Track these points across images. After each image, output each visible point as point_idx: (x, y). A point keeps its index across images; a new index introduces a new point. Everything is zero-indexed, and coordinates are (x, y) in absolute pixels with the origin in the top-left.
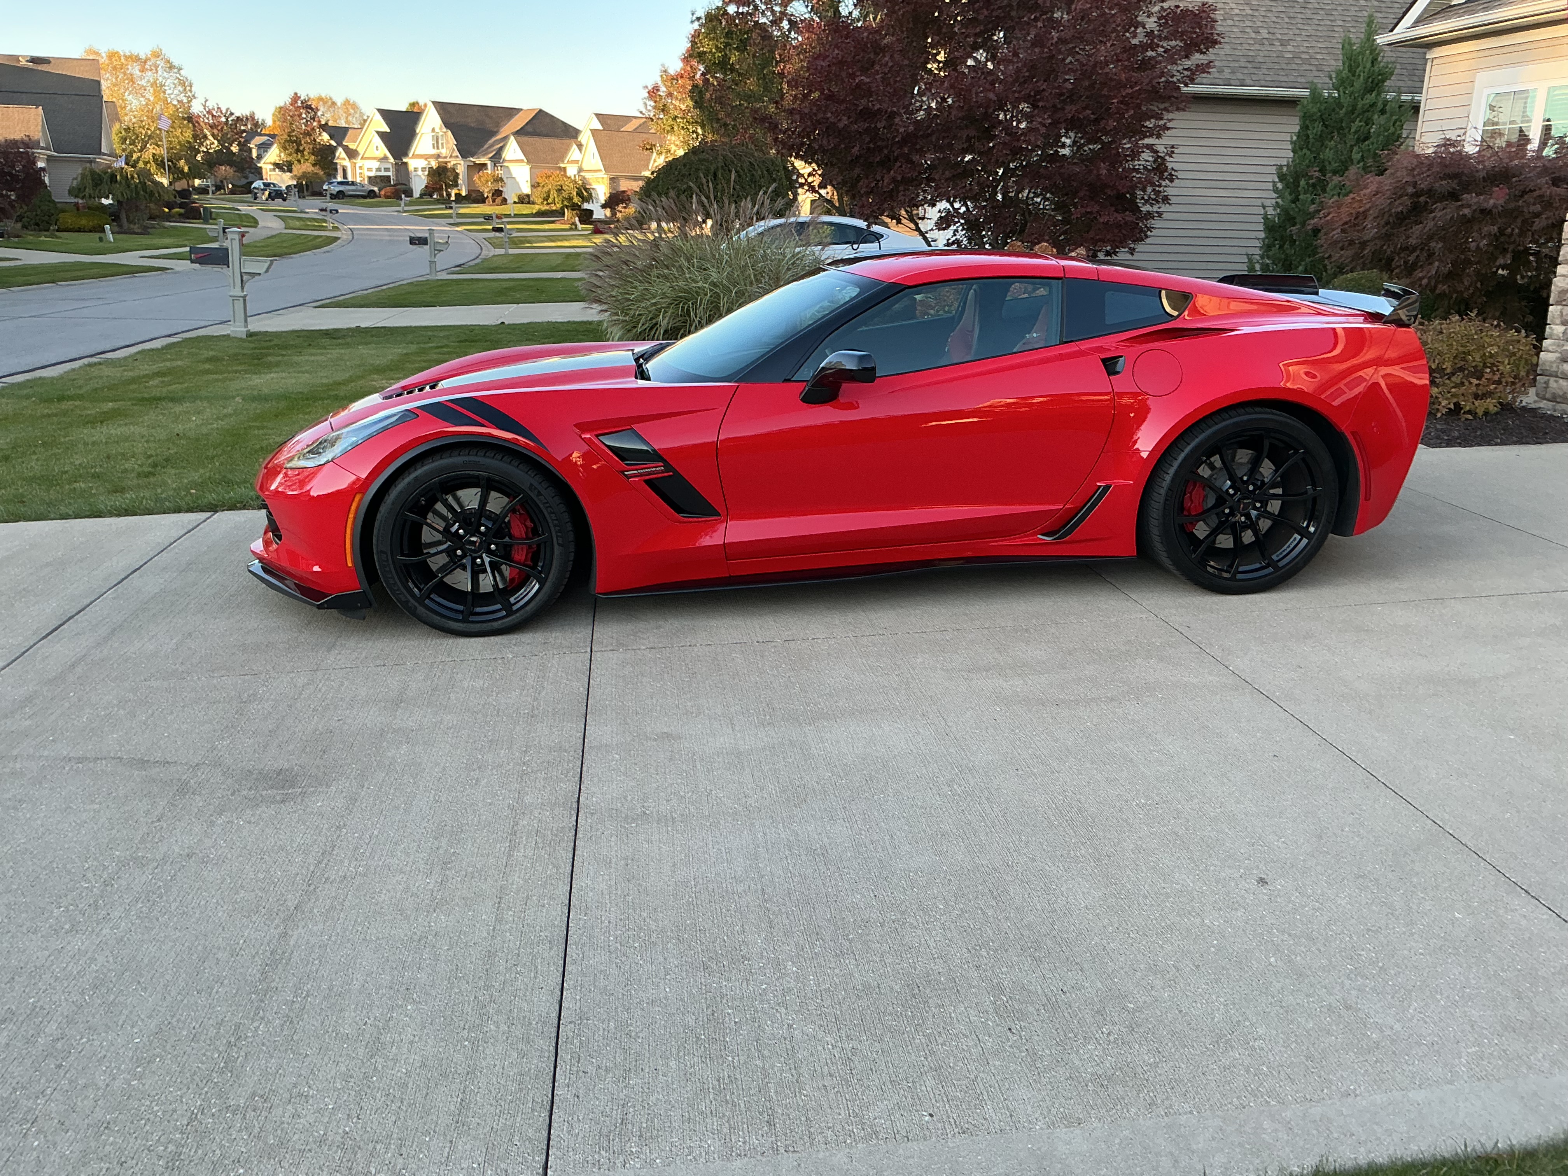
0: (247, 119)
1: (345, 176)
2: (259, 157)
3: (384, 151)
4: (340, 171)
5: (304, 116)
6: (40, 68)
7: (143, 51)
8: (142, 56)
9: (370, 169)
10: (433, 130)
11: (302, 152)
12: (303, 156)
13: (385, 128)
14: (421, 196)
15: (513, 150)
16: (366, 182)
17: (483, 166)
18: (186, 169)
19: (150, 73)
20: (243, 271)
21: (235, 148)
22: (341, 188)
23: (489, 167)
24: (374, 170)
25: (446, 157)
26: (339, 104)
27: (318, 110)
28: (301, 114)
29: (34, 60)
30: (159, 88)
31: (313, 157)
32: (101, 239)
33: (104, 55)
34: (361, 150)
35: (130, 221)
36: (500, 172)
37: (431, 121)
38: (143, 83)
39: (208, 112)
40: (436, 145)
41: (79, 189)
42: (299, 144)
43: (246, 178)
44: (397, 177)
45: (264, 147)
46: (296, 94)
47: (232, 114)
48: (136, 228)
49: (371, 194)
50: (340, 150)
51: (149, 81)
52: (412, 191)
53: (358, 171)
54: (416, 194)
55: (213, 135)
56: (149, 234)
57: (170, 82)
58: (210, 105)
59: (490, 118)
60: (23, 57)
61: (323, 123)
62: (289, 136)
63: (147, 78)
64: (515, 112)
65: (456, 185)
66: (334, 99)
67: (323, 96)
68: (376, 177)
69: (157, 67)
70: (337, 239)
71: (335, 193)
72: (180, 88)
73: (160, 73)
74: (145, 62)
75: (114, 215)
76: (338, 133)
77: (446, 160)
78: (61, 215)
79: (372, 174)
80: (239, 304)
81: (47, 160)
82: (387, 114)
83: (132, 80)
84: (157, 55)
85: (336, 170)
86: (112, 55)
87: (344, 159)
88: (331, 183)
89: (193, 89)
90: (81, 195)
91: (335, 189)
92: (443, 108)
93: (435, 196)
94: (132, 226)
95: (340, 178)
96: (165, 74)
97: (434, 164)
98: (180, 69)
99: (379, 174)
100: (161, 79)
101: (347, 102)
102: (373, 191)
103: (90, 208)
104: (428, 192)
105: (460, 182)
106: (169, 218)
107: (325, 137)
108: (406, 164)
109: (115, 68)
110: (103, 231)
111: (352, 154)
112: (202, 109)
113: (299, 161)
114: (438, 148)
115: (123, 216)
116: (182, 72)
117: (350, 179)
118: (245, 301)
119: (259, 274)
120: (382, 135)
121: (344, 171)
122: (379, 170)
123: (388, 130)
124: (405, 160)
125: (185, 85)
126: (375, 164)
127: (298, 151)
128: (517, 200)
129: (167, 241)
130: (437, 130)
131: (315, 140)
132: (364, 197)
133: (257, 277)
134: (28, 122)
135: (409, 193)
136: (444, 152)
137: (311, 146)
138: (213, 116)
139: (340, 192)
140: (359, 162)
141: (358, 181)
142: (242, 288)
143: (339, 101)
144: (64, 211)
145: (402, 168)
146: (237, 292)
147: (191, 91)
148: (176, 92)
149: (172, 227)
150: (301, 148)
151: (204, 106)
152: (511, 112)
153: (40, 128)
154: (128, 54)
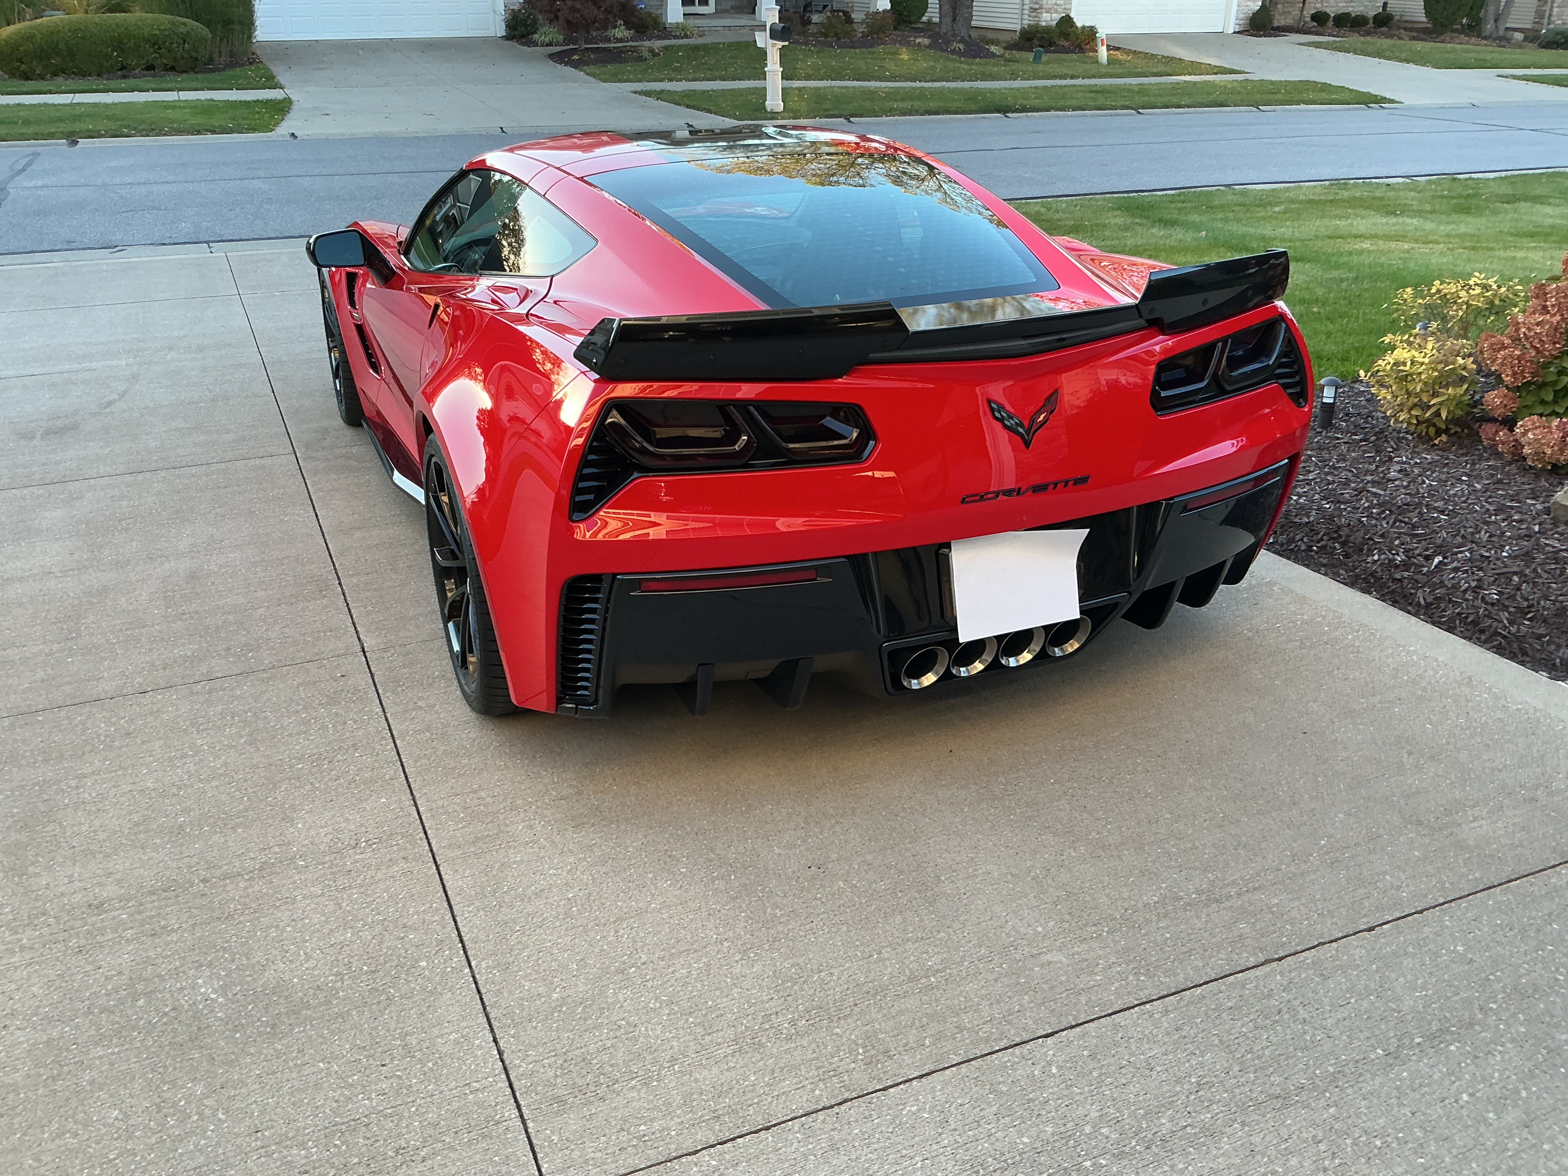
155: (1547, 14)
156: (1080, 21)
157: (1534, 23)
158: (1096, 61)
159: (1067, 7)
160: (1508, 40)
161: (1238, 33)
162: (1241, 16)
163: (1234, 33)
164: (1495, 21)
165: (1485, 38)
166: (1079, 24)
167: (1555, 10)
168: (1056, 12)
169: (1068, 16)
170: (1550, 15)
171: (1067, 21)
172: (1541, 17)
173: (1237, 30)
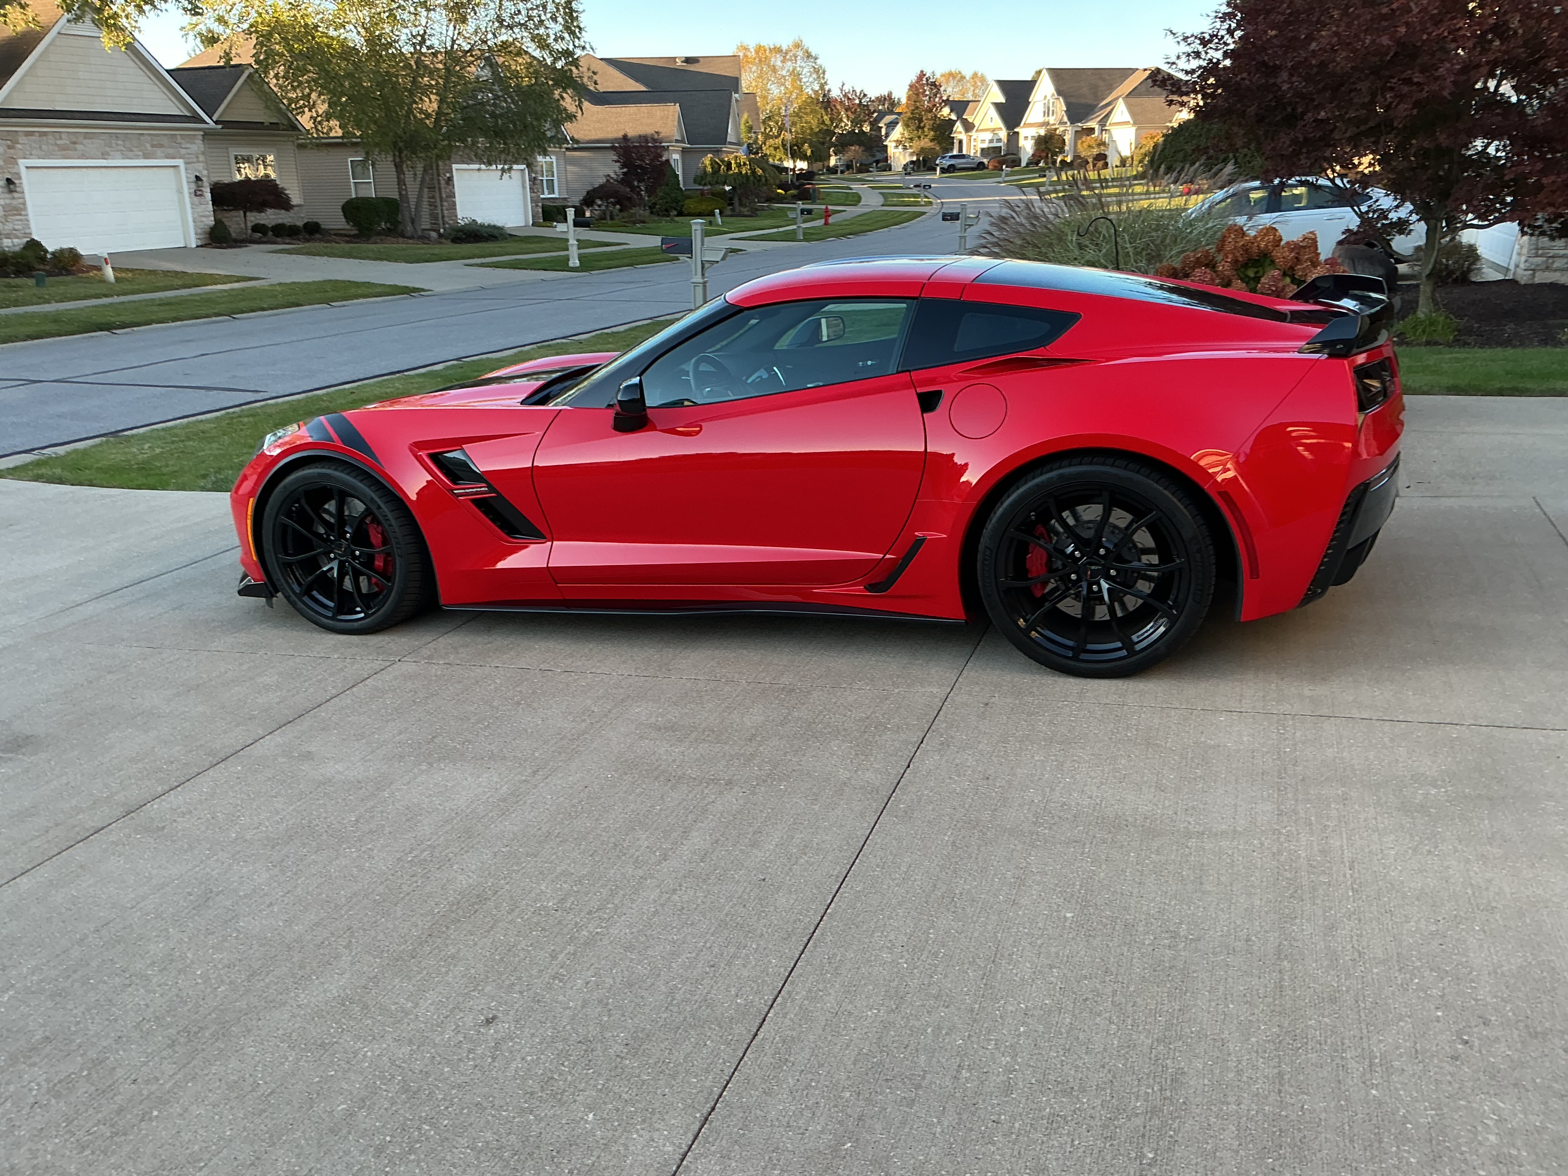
0: (885, 99)
1: (960, 149)
2: (887, 135)
3: (998, 122)
4: (956, 146)
5: (927, 93)
6: (692, 68)
7: (785, 43)
8: (784, 48)
9: (983, 141)
10: (1046, 97)
11: (923, 128)
12: (923, 132)
13: (1001, 99)
14: (1028, 165)
15: (1121, 112)
16: (979, 155)
17: (1091, 130)
18: (809, 153)
19: (789, 63)
20: (704, 259)
21: (866, 128)
22: (953, 162)
23: (1096, 129)
24: (987, 142)
25: (1054, 124)
26: (968, 78)
27: (941, 86)
28: (925, 91)
29: (688, 60)
30: (796, 75)
31: (932, 133)
32: (711, 223)
33: (752, 50)
34: (976, 123)
35: (741, 204)
36: (1105, 136)
37: (1045, 90)
38: (784, 73)
39: (845, 96)
40: (1047, 113)
41: (702, 177)
42: (921, 121)
43: (874, 156)
44: (1008, 147)
45: (892, 125)
46: (922, 72)
47: (865, 95)
48: (745, 210)
49: (981, 166)
50: (958, 124)
51: (788, 71)
52: (1020, 160)
53: (973, 143)
54: (1023, 164)
55: (848, 117)
56: (757, 216)
57: (806, 70)
58: (846, 88)
59: (1104, 80)
60: (679, 58)
61: (945, 98)
62: (912, 113)
63: (787, 68)
64: (1131, 72)
65: (1062, 151)
66: (964, 73)
67: (953, 71)
68: (989, 148)
69: (796, 57)
70: (924, 213)
71: (946, 167)
72: (815, 76)
73: (798, 62)
74: (786, 53)
75: (728, 200)
76: (959, 107)
77: (1053, 127)
78: (687, 201)
79: (985, 145)
80: (699, 290)
81: (682, 151)
82: (1004, 85)
83: (774, 70)
84: (797, 46)
85: (953, 143)
86: (759, 49)
87: (960, 132)
88: (944, 157)
89: (826, 76)
90: (703, 182)
91: (946, 163)
92: (1057, 75)
93: (1041, 165)
94: (742, 209)
95: (955, 152)
96: (803, 64)
97: (1042, 132)
98: (816, 59)
99: (992, 145)
100: (798, 69)
101: (975, 75)
102: (982, 163)
103: (713, 194)
104: (1034, 161)
105: (1067, 148)
106: (781, 199)
107: (946, 111)
108: (1018, 133)
109: (760, 61)
110: (714, 215)
111: (968, 127)
112: (839, 92)
113: (919, 137)
114: (1048, 115)
115: (736, 201)
116: (818, 61)
117: (964, 152)
118: (705, 287)
119: (717, 262)
120: (997, 105)
121: (961, 142)
122: (991, 141)
123: (1004, 101)
124: (1016, 130)
125: (819, 72)
126: (988, 136)
127: (919, 128)
128: (1118, 164)
129: (768, 222)
130: (1049, 97)
131: (936, 116)
132: (973, 169)
133: (716, 265)
134: (668, 118)
135: (1016, 162)
136: (1052, 120)
137: (931, 122)
138: (849, 99)
139: (950, 166)
140: (973, 133)
141: (972, 154)
142: (703, 275)
143: (968, 75)
144: (689, 197)
145: (1013, 137)
146: (698, 279)
147: (823, 78)
148: (811, 79)
149: (779, 208)
150: (922, 125)
151: (842, 90)
152: (1126, 73)
153: (676, 123)
154: (772, 47)
155: (440, 216)
156: (51, 245)
157: (432, 224)
158: (103, 281)
159: (27, 231)
160: (428, 238)
161: (201, 246)
162: (199, 231)
163: (197, 246)
164: (412, 223)
165: (409, 238)
166: (50, 249)
167: (446, 212)
168: (17, 237)
169: (33, 240)
170: (443, 217)
171: (34, 246)
172: (436, 218)
173: (199, 244)
